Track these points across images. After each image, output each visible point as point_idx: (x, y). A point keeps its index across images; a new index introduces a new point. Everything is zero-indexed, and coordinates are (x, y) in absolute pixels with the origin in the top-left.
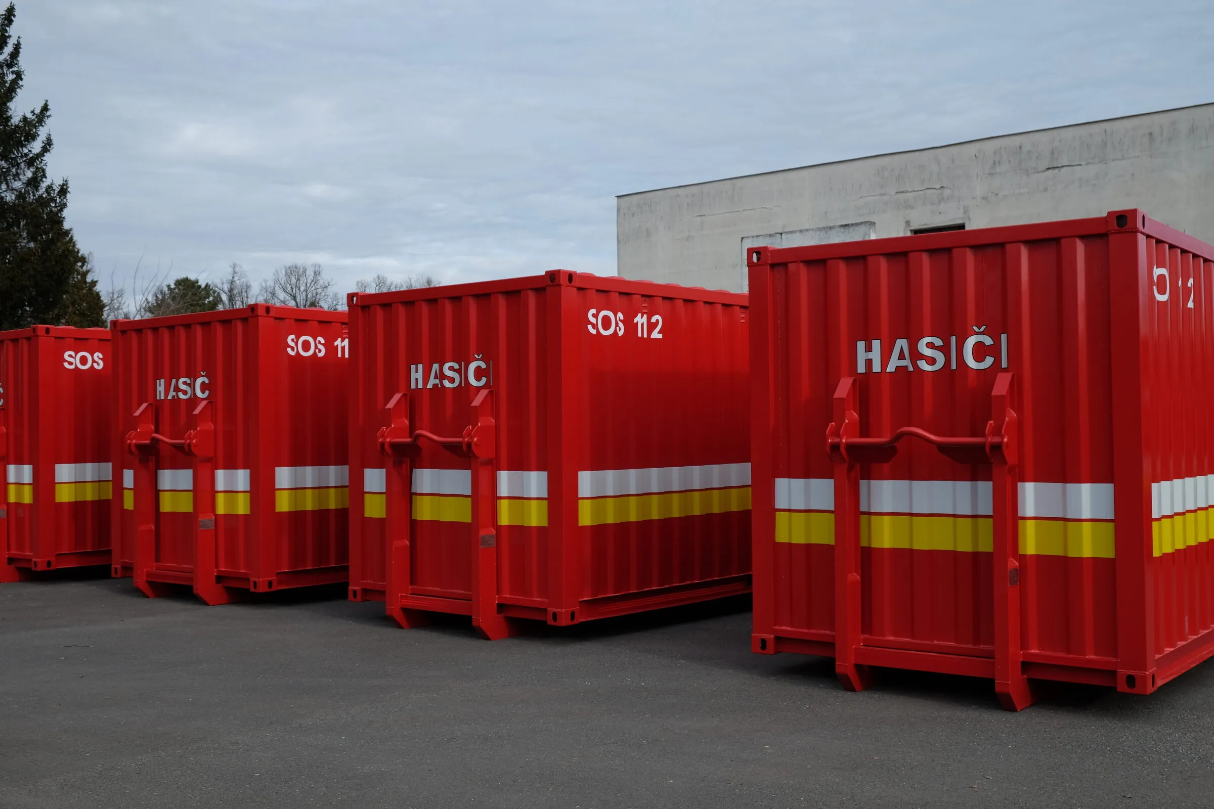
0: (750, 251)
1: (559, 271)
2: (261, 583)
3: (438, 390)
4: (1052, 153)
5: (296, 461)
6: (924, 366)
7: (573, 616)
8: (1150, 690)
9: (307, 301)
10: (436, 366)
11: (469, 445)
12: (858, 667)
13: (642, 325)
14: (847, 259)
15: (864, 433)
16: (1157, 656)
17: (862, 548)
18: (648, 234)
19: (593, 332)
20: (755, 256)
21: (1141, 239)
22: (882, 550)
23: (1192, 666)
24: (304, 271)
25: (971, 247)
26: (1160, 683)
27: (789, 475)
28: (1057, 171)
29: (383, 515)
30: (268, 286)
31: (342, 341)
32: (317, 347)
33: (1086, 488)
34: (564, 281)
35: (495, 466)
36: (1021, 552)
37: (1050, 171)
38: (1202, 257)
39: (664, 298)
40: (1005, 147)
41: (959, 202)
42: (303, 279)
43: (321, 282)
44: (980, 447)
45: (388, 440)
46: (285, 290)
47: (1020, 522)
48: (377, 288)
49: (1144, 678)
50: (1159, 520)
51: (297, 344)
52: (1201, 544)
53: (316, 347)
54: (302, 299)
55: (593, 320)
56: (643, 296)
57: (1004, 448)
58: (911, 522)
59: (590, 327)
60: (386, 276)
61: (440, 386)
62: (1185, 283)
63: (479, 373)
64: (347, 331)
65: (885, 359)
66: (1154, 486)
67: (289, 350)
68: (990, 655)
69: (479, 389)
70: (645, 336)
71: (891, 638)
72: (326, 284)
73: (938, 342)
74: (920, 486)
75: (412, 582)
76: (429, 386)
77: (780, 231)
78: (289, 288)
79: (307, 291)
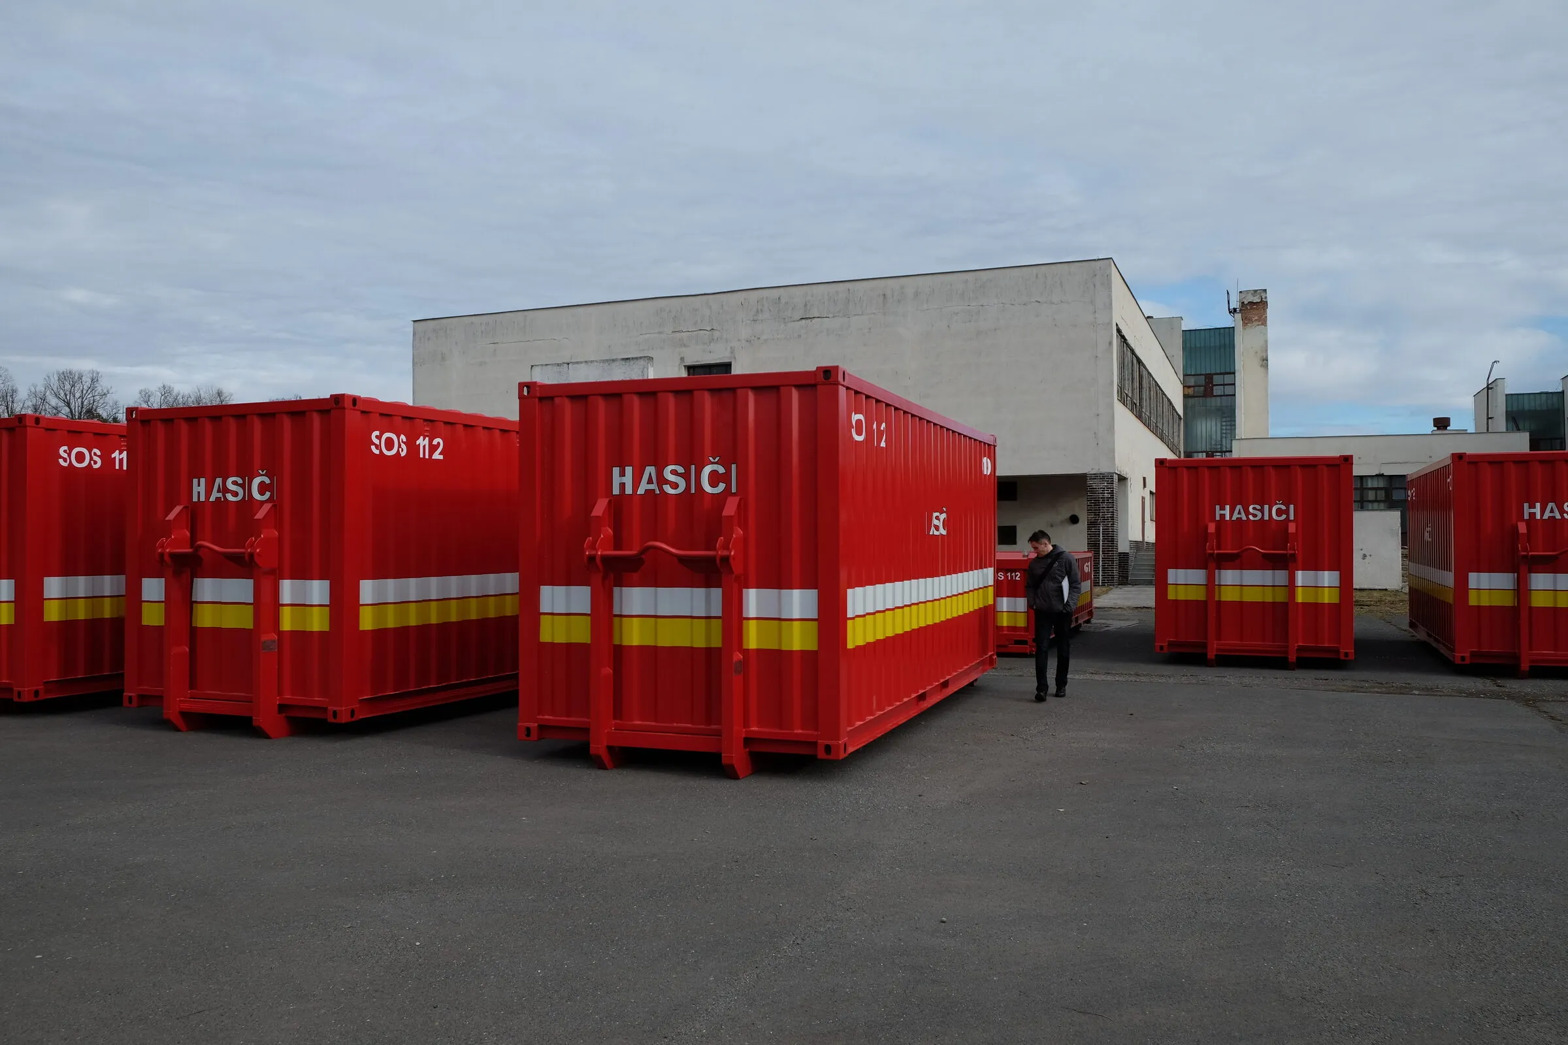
0: (521, 386)
1: (343, 395)
2: (26, 692)
3: (221, 504)
4: (806, 305)
5: (67, 570)
6: (668, 489)
7: (353, 713)
8: (842, 755)
9: (82, 407)
10: (219, 481)
11: (251, 555)
12: (610, 749)
13: (424, 446)
14: (606, 396)
15: (618, 546)
16: (849, 729)
17: (614, 645)
18: (443, 359)
19: (377, 452)
20: (525, 389)
21: (842, 391)
22: (631, 647)
23: (879, 736)
24: (80, 378)
25: (709, 390)
26: (851, 750)
27: (553, 583)
28: (809, 320)
29: (162, 623)
30: (38, 391)
31: (120, 454)
32: (93, 458)
33: (796, 593)
34: (348, 404)
35: (278, 575)
36: (745, 647)
37: (804, 321)
38: (894, 406)
39: (446, 423)
40: (767, 298)
41: (727, 343)
42: (77, 386)
43: (99, 389)
44: (711, 560)
45: (168, 550)
46: (57, 396)
47: (745, 622)
48: (163, 397)
49: (838, 746)
50: (853, 619)
51: (69, 455)
52: (897, 635)
53: (91, 459)
54: (77, 406)
55: (376, 441)
56: (425, 420)
57: (731, 561)
58: (656, 623)
59: (373, 447)
60: (172, 386)
61: (222, 500)
62: (879, 426)
63: (263, 488)
64: (125, 444)
65: (636, 483)
66: (850, 591)
67: (61, 461)
68: (718, 733)
69: (262, 503)
70: (427, 457)
71: (638, 722)
72: (105, 391)
73: (681, 470)
74: (664, 592)
75: (192, 687)
76: (212, 499)
77: (568, 361)
78: (62, 395)
79: (83, 398)
